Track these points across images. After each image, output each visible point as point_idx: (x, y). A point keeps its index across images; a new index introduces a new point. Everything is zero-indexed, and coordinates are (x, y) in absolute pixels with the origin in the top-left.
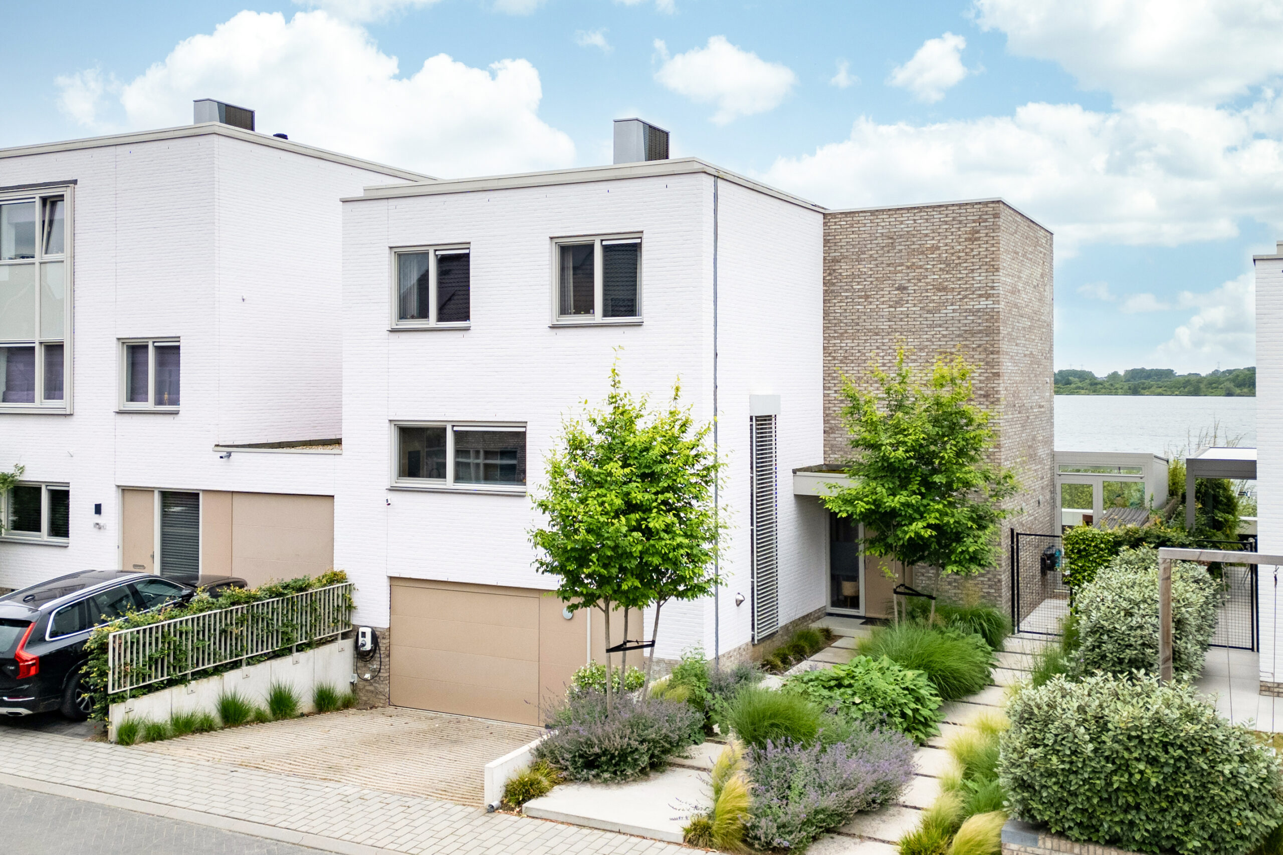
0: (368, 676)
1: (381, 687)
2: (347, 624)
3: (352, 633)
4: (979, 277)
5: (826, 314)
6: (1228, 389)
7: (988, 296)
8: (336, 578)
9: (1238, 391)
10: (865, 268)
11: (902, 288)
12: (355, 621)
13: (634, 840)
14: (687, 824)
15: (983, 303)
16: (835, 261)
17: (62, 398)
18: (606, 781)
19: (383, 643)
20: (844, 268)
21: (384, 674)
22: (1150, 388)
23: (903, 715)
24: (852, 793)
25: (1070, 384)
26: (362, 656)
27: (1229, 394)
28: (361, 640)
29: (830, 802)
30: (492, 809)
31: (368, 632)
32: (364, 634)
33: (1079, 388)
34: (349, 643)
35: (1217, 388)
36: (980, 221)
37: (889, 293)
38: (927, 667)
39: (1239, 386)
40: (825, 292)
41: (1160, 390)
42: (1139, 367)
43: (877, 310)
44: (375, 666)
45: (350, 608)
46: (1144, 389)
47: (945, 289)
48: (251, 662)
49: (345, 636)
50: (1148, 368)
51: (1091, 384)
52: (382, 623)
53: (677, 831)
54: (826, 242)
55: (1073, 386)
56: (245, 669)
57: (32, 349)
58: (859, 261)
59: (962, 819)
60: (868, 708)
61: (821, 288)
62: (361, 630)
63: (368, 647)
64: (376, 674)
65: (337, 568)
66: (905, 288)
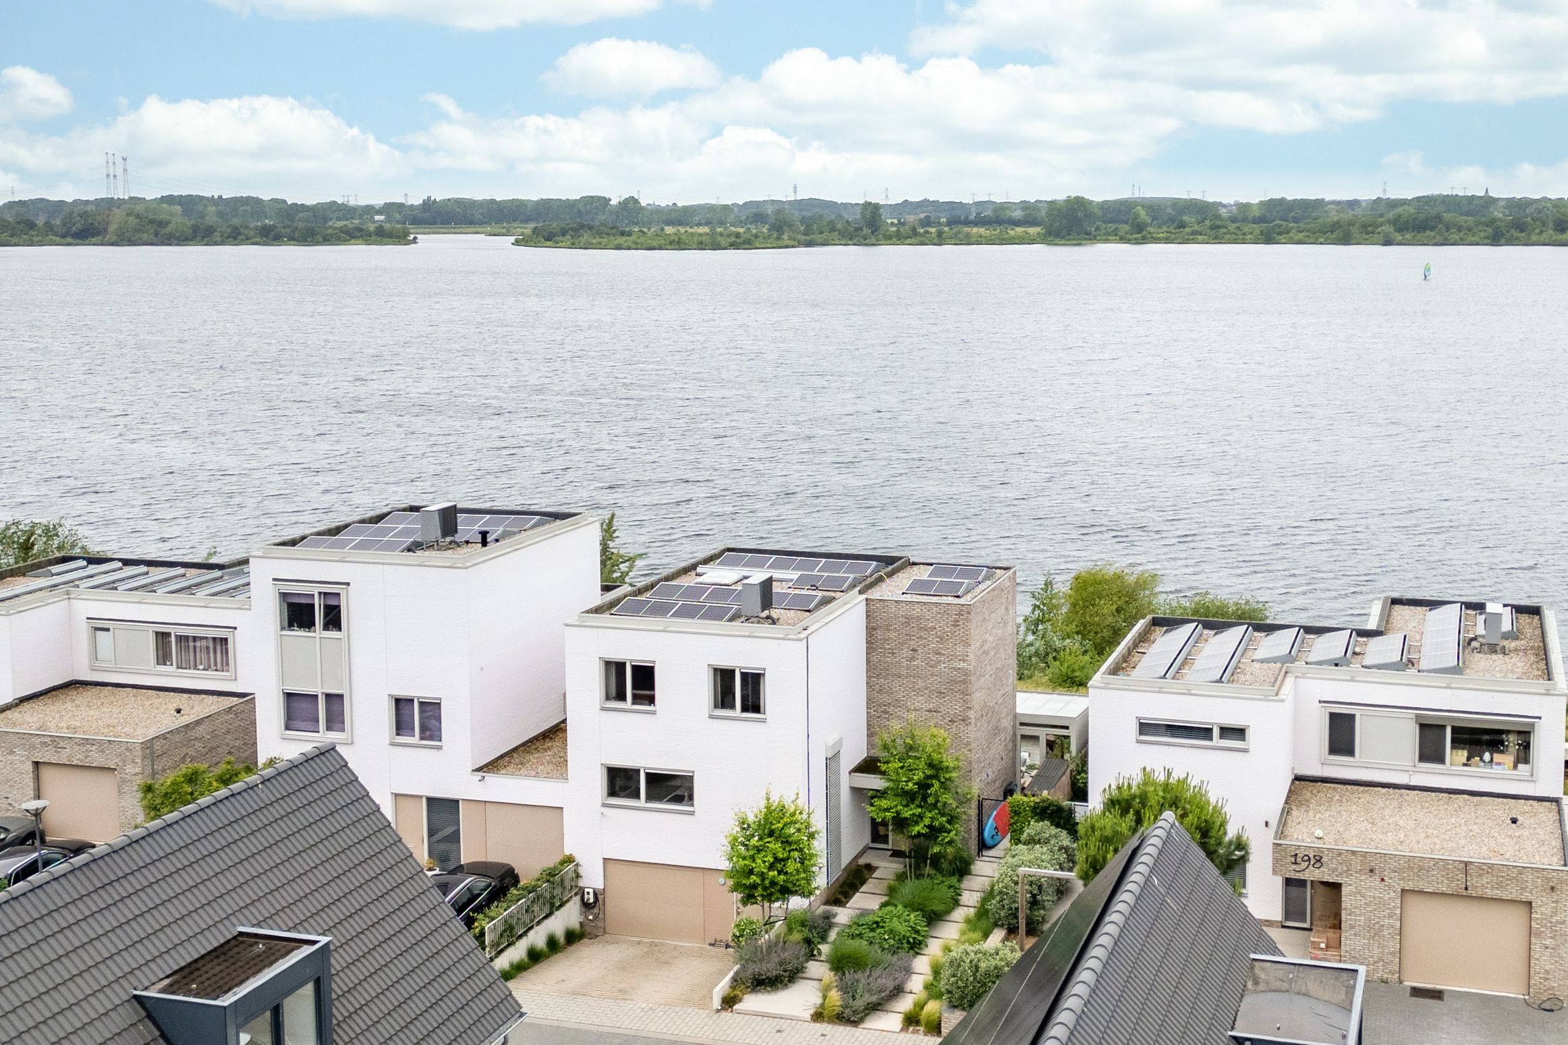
0: (591, 917)
1: (600, 924)
2: (576, 886)
3: (581, 892)
4: (959, 648)
5: (868, 661)
6: (1386, 235)
7: (964, 661)
8: (569, 860)
9: (1399, 238)
10: (893, 635)
11: (914, 650)
12: (581, 883)
13: (789, 1021)
14: (812, 1012)
15: (962, 665)
16: (874, 629)
17: (343, 730)
18: (768, 992)
19: (600, 898)
20: (879, 634)
21: (601, 916)
22: (1288, 232)
23: (908, 942)
24: (883, 994)
25: (1184, 227)
26: (586, 906)
27: (1388, 243)
28: (586, 896)
29: (874, 999)
30: (718, 1011)
31: (591, 891)
32: (588, 893)
33: (1193, 233)
34: (578, 898)
35: (1373, 233)
36: (960, 614)
37: (906, 652)
38: (921, 910)
39: (1400, 230)
40: (867, 648)
41: (1301, 236)
42: (1278, 197)
43: (899, 662)
44: (596, 911)
45: (578, 876)
46: (1280, 234)
47: (939, 654)
48: (539, 923)
49: (576, 894)
50: (1289, 198)
51: (1212, 228)
52: (600, 885)
53: (807, 1015)
54: (868, 616)
55: (1187, 230)
56: (536, 928)
57: (317, 696)
58: (889, 630)
59: (925, 1003)
60: (892, 942)
61: (865, 645)
62: (586, 890)
63: (591, 901)
64: (596, 917)
65: (567, 852)
66: (916, 651)
